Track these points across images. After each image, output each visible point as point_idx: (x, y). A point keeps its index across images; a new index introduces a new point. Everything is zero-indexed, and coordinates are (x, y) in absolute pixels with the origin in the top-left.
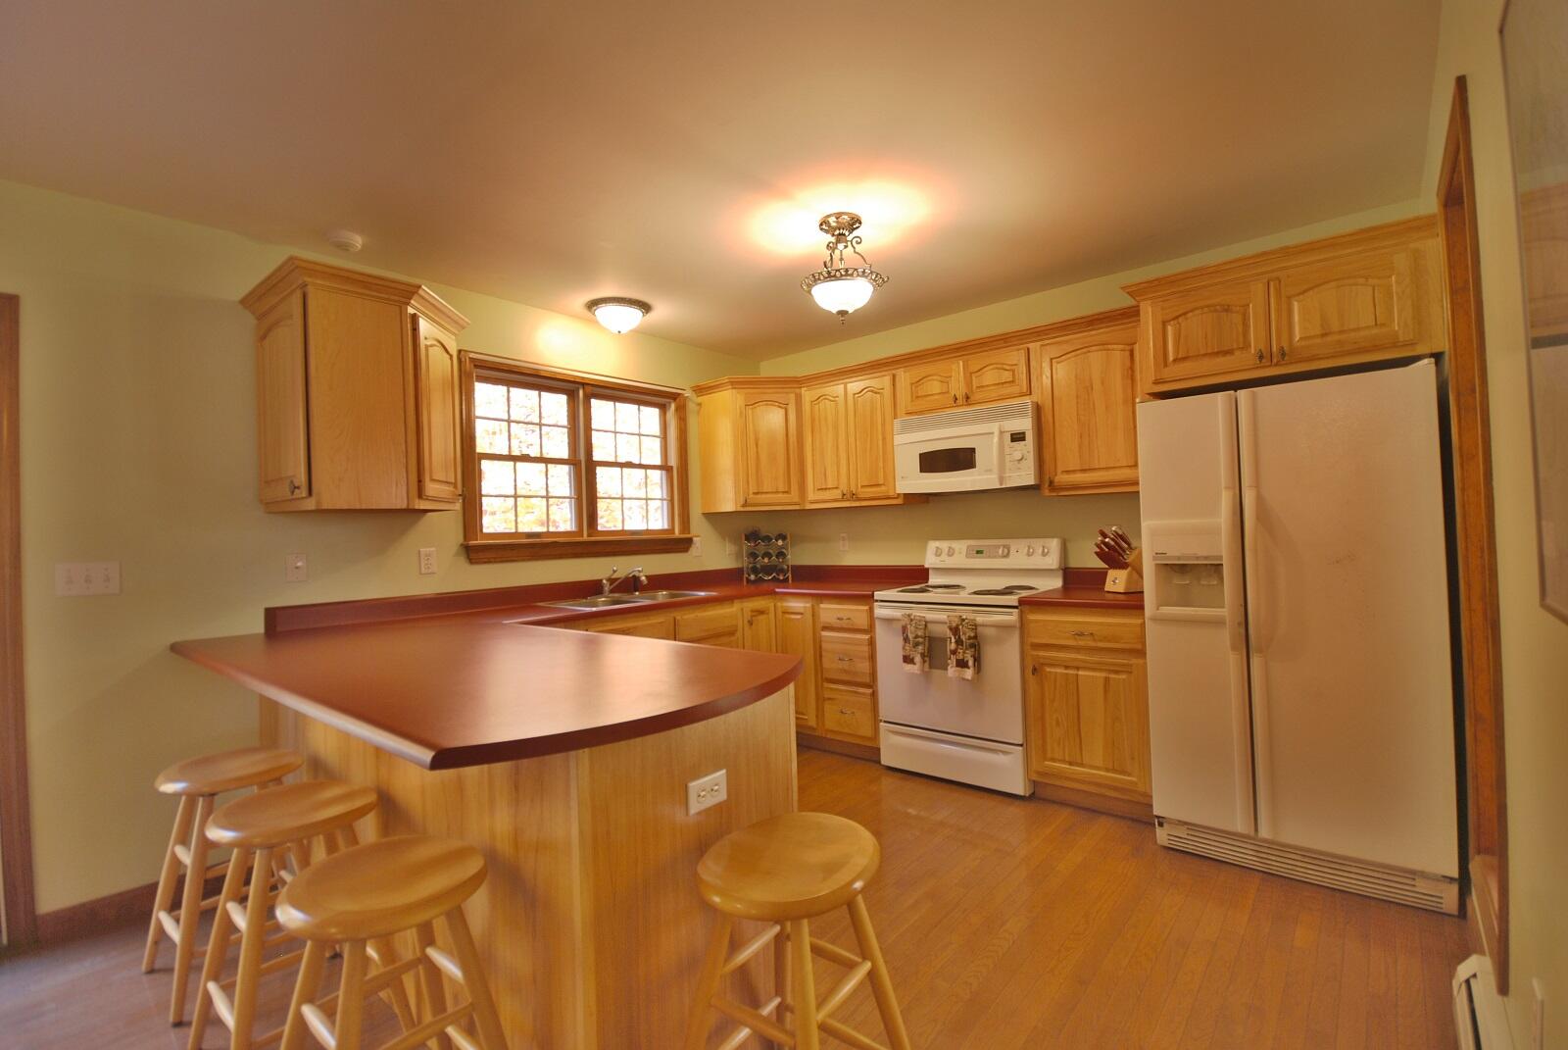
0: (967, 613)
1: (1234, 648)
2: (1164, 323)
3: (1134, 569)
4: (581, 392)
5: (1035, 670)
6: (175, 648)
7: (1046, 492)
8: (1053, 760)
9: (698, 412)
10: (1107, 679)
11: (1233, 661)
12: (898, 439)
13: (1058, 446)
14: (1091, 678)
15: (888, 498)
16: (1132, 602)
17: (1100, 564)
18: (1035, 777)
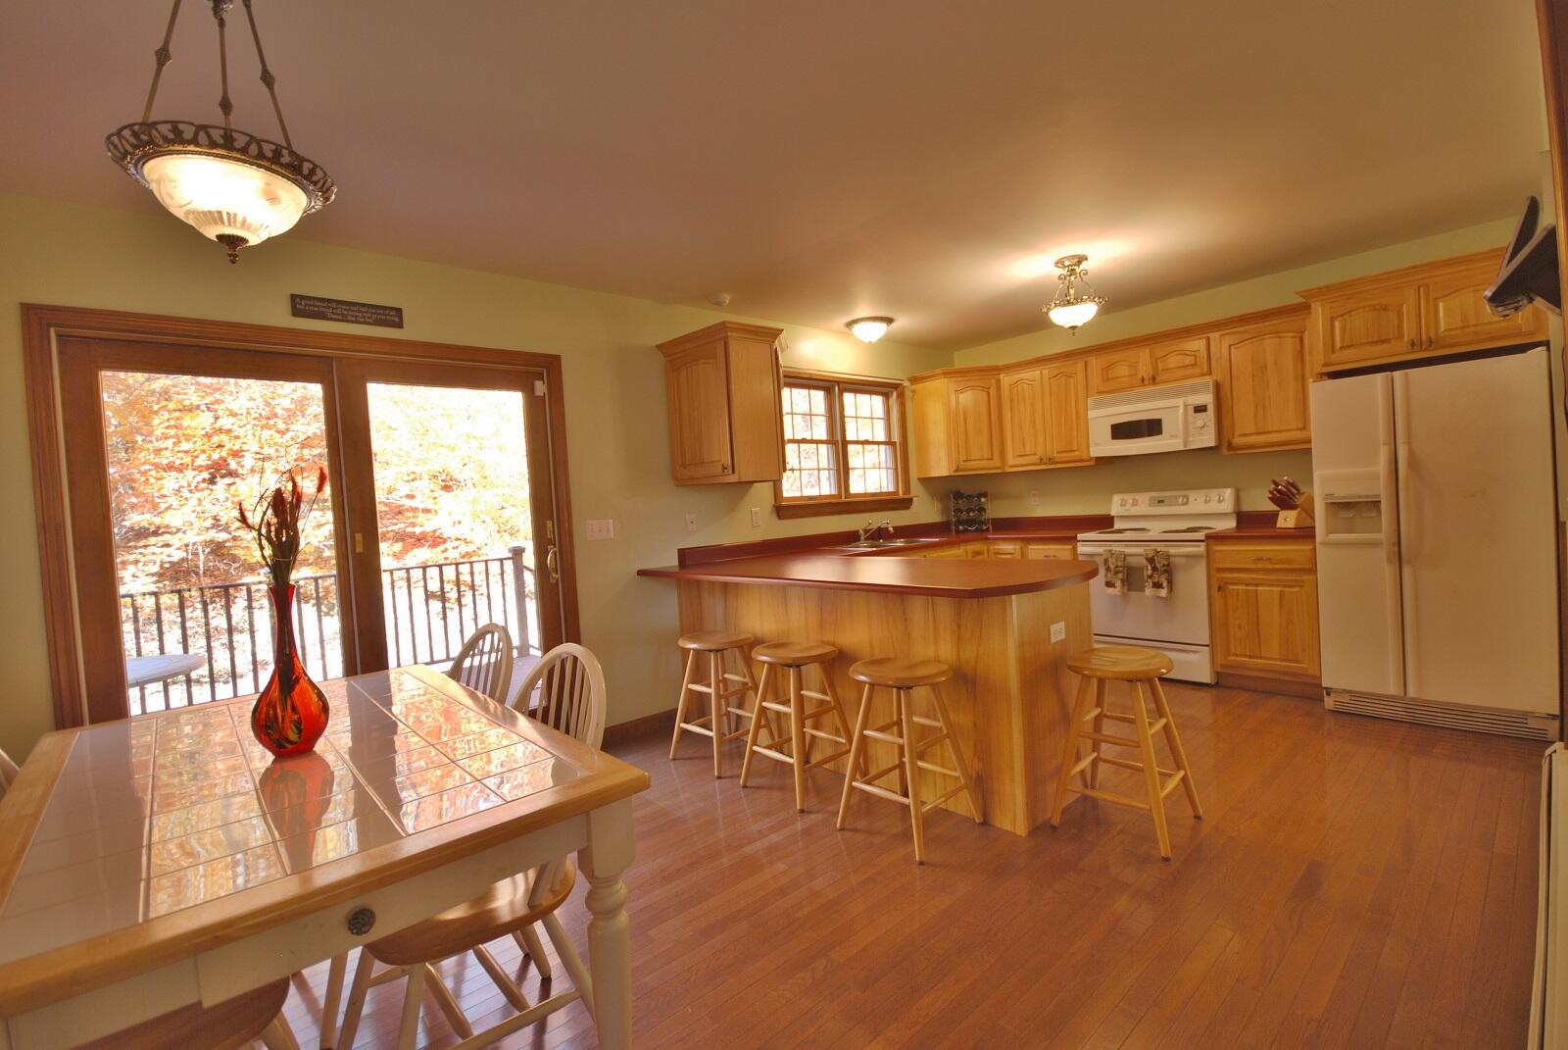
0: (1160, 547)
1: (1389, 561)
2: (1332, 320)
3: (1303, 509)
4: (837, 389)
5: (1220, 588)
6: (641, 573)
7: (1225, 452)
8: (1236, 655)
9: (913, 398)
10: (1282, 593)
11: (1388, 572)
12: (1092, 414)
13: (1236, 416)
14: (1268, 593)
15: (1082, 461)
16: (1305, 533)
17: (1273, 507)
18: (1220, 670)
